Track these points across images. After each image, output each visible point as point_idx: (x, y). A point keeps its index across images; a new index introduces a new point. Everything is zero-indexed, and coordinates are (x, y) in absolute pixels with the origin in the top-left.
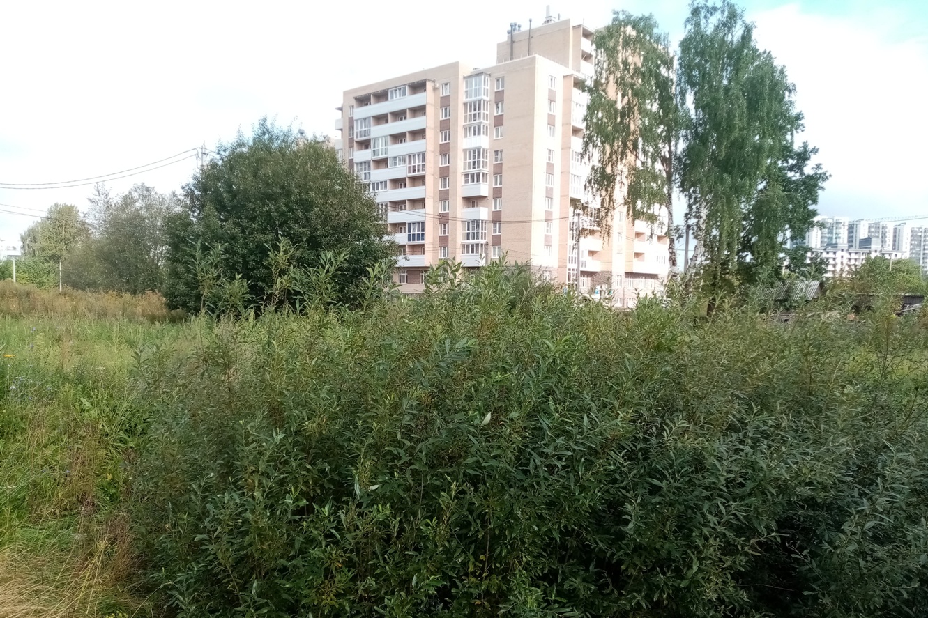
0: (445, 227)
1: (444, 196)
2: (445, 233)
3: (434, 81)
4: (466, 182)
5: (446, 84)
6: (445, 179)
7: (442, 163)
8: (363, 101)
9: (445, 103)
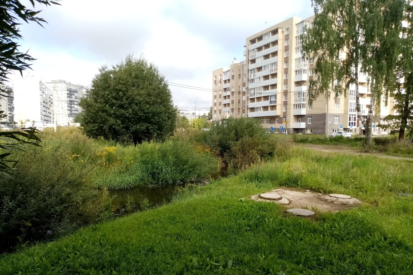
0: (286, 97)
1: (286, 82)
2: (286, 99)
3: (282, 28)
4: (296, 74)
5: (288, 29)
6: (287, 74)
7: (285, 67)
8: (253, 41)
9: (287, 38)
